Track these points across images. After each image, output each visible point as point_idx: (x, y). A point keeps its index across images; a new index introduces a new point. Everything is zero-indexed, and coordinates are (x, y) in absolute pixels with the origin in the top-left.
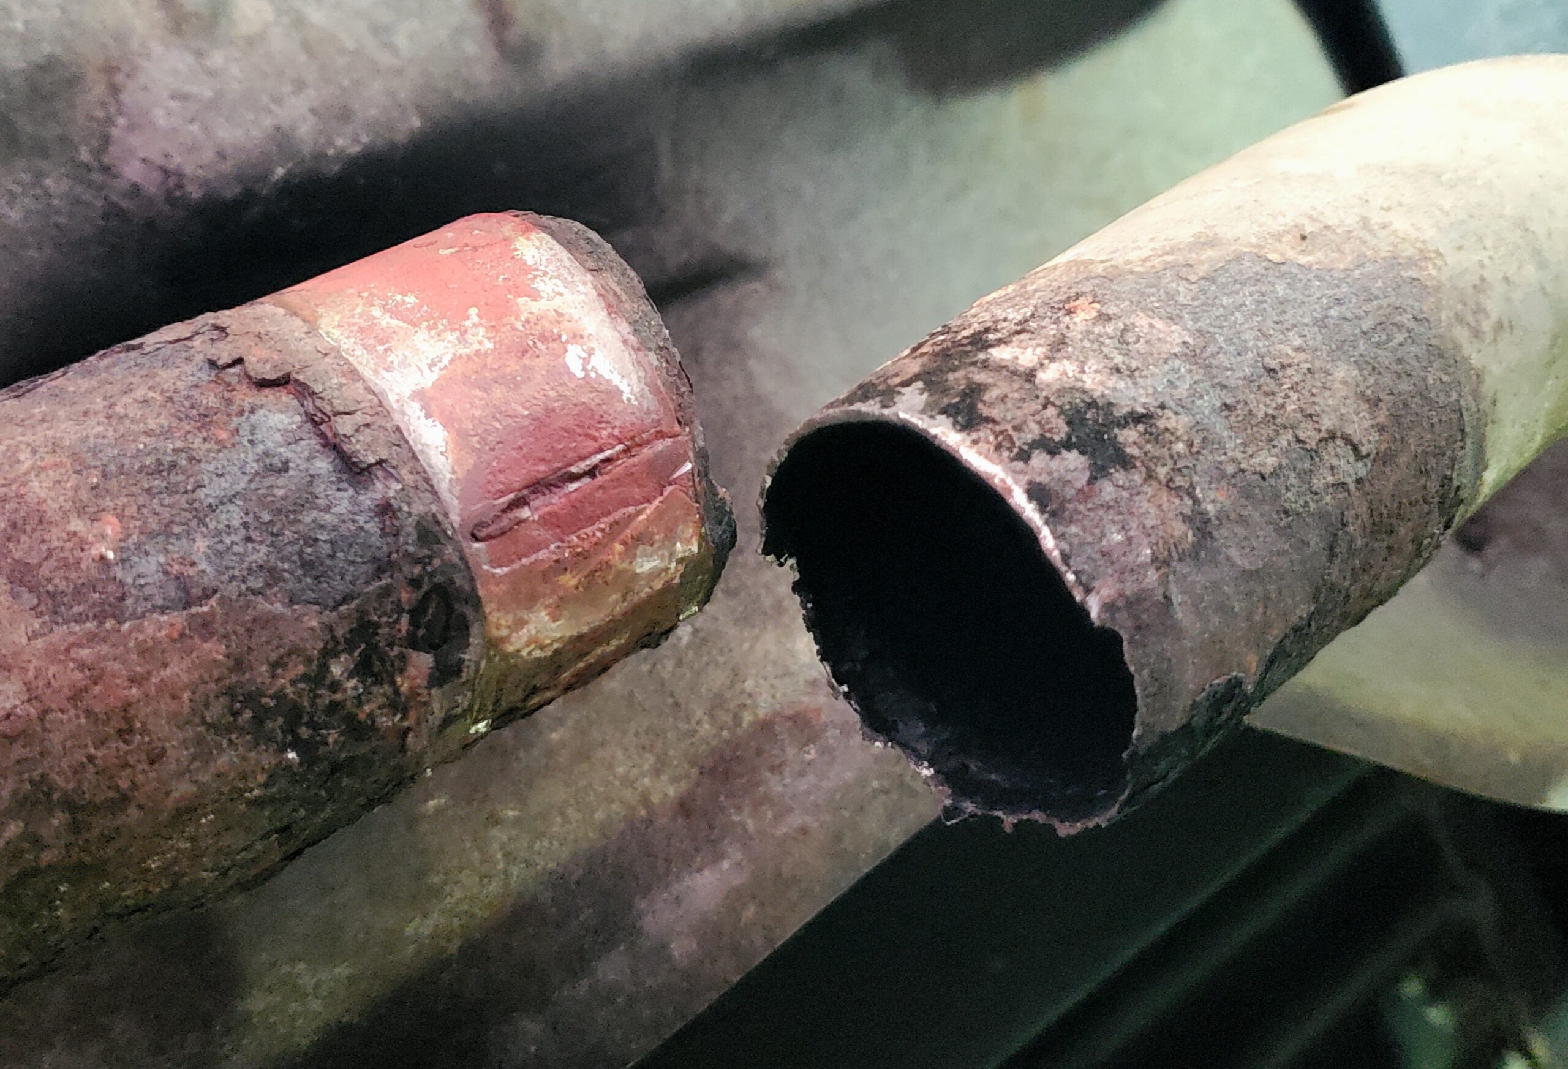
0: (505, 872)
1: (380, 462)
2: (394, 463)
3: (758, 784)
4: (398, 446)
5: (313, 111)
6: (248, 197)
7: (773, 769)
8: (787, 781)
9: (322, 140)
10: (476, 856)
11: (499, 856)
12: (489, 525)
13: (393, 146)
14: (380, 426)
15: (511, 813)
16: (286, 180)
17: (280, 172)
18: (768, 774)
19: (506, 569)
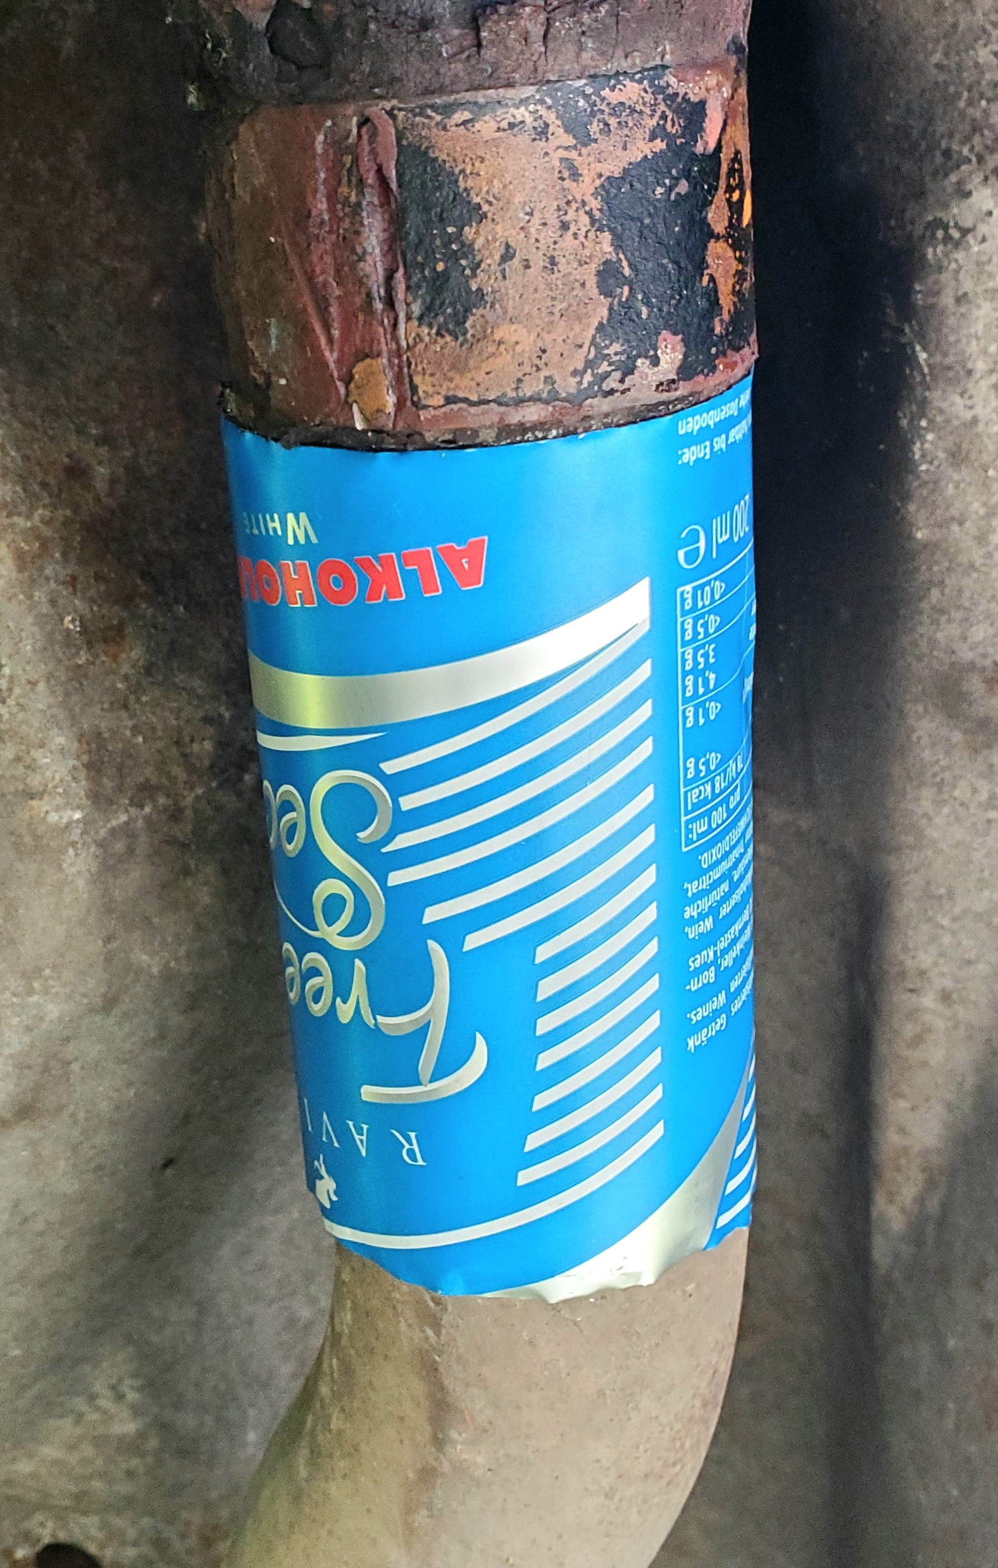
0: (97, 261)
1: (479, 45)
2: (473, 61)
3: (64, 554)
4: (491, 76)
5: (975, 421)
6: (907, 309)
7: (74, 579)
8: (53, 585)
9: (939, 419)
10: (128, 241)
11: (117, 264)
12: (370, 143)
13: (906, 497)
14: (520, 65)
15: (156, 299)
16: (912, 360)
17: (923, 356)
18: (69, 571)
19: (319, 149)
